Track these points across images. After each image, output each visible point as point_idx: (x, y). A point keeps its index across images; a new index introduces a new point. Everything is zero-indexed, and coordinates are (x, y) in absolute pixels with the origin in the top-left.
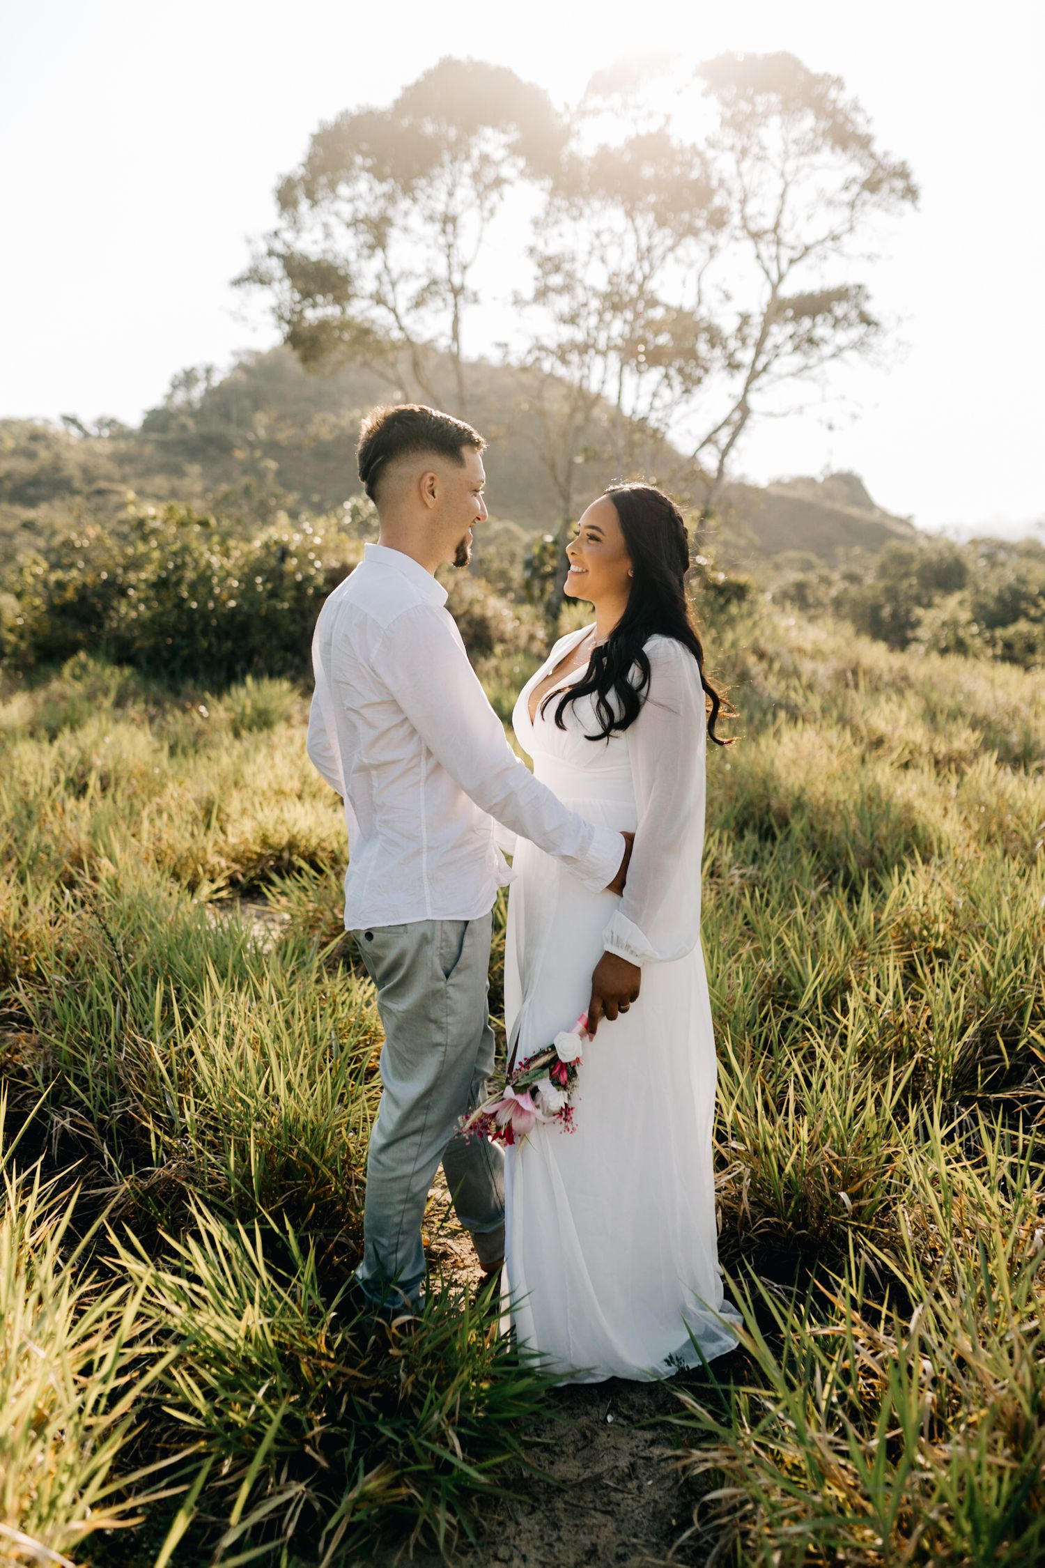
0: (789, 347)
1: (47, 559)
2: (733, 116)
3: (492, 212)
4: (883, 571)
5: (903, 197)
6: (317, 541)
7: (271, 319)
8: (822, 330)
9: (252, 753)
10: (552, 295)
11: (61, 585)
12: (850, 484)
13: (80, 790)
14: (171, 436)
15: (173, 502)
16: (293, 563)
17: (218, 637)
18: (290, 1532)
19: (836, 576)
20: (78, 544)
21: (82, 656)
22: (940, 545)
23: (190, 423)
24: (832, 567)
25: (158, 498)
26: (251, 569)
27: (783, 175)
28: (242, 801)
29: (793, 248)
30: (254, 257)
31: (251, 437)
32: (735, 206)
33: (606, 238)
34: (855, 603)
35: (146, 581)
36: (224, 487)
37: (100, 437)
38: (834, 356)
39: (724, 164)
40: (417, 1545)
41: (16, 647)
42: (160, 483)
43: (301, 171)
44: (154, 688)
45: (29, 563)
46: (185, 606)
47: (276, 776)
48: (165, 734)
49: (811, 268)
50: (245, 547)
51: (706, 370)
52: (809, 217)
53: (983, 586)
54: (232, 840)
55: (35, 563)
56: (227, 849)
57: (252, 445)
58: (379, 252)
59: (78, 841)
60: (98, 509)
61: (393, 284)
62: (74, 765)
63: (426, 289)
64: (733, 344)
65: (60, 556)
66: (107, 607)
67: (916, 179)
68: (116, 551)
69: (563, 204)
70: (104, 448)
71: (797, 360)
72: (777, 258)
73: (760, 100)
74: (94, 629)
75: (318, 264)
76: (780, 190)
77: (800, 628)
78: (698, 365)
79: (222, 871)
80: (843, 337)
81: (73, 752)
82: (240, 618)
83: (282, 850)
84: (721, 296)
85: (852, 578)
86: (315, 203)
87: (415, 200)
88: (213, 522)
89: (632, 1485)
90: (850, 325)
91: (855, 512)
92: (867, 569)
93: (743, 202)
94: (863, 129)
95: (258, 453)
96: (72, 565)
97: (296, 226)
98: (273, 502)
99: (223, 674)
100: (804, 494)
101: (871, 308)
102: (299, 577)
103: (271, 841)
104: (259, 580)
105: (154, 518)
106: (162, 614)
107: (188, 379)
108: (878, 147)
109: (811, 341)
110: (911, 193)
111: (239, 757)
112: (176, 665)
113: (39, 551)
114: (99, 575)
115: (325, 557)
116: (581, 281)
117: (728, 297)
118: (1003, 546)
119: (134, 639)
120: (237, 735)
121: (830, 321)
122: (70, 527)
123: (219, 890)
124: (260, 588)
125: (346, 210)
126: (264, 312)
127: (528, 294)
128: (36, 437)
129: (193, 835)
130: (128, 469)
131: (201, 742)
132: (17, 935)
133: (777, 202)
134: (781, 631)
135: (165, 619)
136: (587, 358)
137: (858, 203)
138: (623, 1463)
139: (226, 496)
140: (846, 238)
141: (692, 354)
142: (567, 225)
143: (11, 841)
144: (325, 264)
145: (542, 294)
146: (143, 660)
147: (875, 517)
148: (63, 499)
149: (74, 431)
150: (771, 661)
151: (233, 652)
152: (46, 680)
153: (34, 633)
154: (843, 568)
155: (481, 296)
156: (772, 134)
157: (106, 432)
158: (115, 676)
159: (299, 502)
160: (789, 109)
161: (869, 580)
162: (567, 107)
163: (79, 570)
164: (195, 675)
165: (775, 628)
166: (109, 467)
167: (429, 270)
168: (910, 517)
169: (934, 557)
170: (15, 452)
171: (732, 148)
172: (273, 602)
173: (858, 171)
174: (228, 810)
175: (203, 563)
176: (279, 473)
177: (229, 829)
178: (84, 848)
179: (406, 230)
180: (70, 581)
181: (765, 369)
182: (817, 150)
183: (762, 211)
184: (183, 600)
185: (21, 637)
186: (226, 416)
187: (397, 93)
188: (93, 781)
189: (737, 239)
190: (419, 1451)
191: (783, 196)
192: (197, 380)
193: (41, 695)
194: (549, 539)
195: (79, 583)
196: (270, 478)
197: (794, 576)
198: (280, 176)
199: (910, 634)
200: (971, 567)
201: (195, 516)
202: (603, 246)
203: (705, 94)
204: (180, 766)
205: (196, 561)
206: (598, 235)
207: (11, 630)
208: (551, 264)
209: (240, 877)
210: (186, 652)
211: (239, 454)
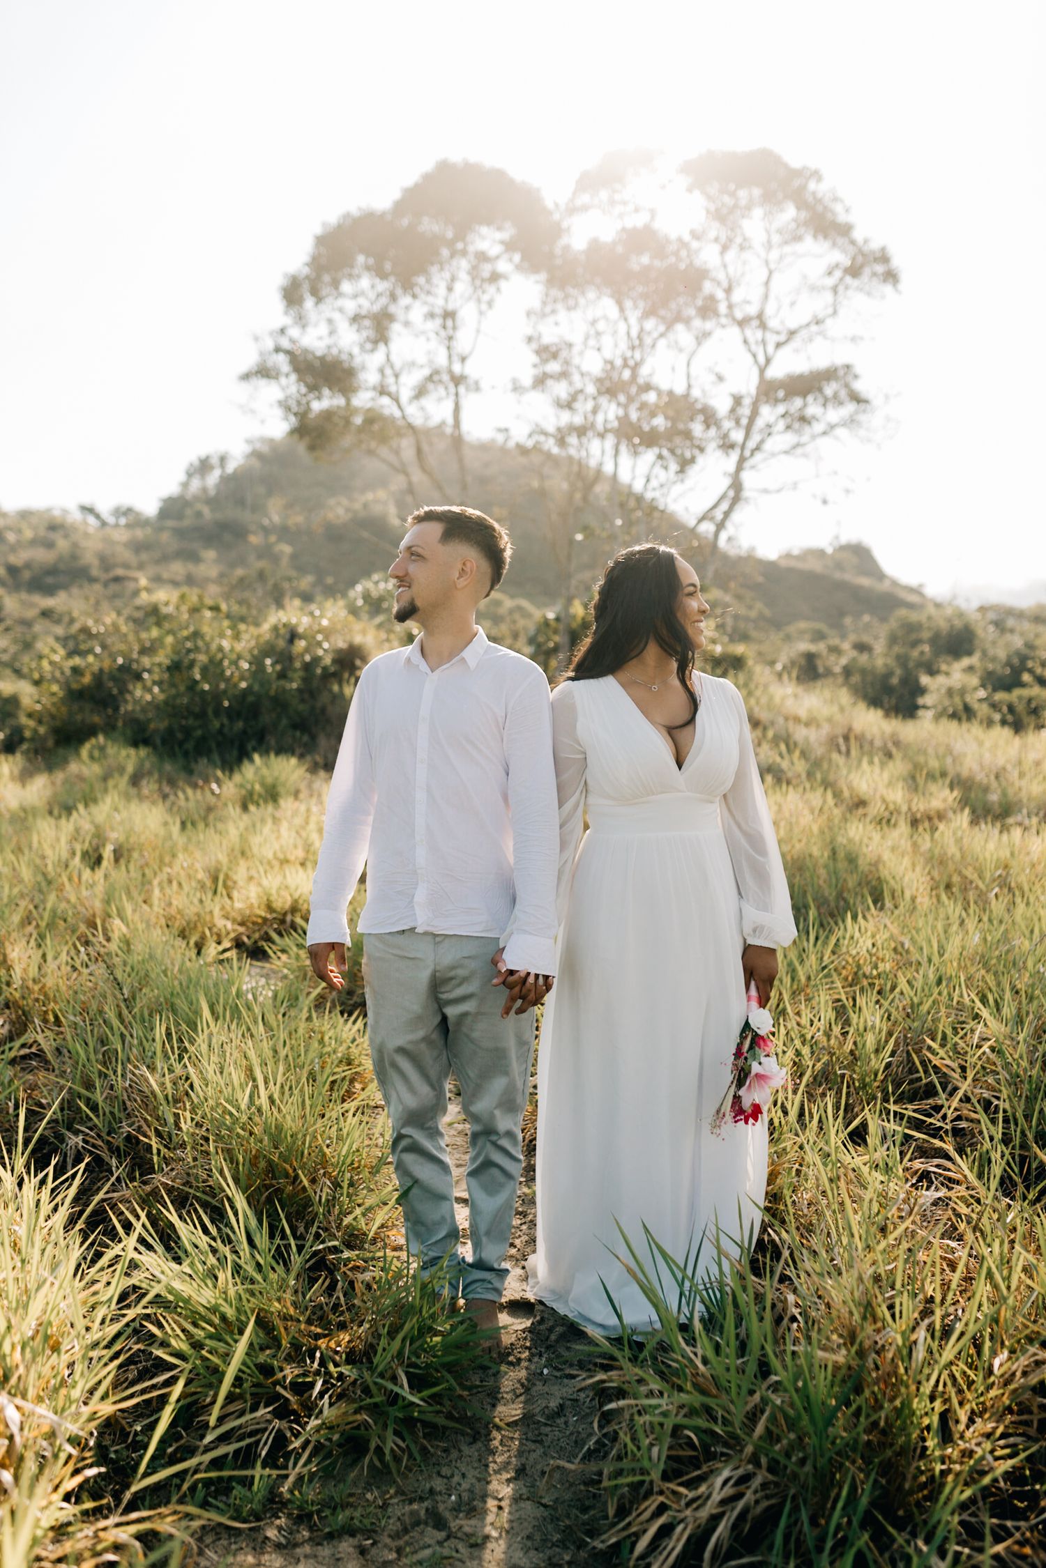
0: (781, 425)
1: (64, 647)
2: (717, 210)
3: (490, 304)
4: (893, 640)
5: (885, 281)
6: (325, 622)
7: (278, 412)
8: (813, 409)
9: (258, 825)
10: (550, 382)
11: (76, 670)
12: (860, 555)
13: (95, 860)
14: (187, 523)
15: (185, 589)
16: (301, 644)
17: (230, 718)
18: (264, 1453)
19: (846, 646)
20: (94, 631)
21: (101, 738)
22: (949, 611)
23: (206, 511)
24: (843, 637)
25: (175, 584)
26: (260, 652)
27: (767, 262)
28: (248, 869)
29: (778, 333)
30: (261, 354)
31: (266, 522)
32: (720, 295)
33: (601, 326)
34: (863, 672)
35: (160, 665)
36: (240, 572)
37: (117, 525)
38: (825, 433)
39: (708, 256)
40: (372, 1466)
41: (35, 731)
42: (178, 569)
43: (306, 271)
44: (168, 767)
45: (46, 651)
46: (198, 688)
47: (282, 847)
48: (175, 809)
49: (797, 351)
50: (253, 630)
51: (702, 450)
52: (793, 304)
53: (991, 652)
54: (238, 905)
55: (54, 651)
56: (233, 914)
57: (266, 531)
58: (382, 347)
59: (92, 908)
60: (115, 596)
61: (397, 376)
62: (88, 839)
63: (430, 378)
64: (727, 424)
65: (76, 644)
66: (123, 690)
67: (897, 262)
68: (131, 637)
69: (560, 295)
70: (121, 536)
71: (789, 439)
72: (764, 342)
73: (743, 194)
74: (110, 711)
75: (322, 359)
76: (764, 278)
77: (796, 696)
78: (693, 446)
79: (228, 933)
80: (834, 415)
81: (87, 826)
82: (251, 699)
83: (285, 914)
84: (713, 378)
85: (862, 647)
86: (319, 300)
87: (414, 296)
88: (224, 607)
89: (560, 1421)
90: (841, 403)
91: (865, 581)
92: (876, 638)
93: (728, 291)
94: (842, 218)
95: (273, 538)
96: (90, 651)
97: (301, 321)
98: (286, 585)
99: (235, 753)
100: (814, 565)
101: (859, 386)
102: (308, 658)
103: (274, 905)
104: (268, 662)
105: (167, 604)
106: (175, 697)
107: (204, 466)
108: (858, 235)
109: (803, 420)
110: (891, 277)
111: (246, 829)
112: (189, 746)
113: (57, 639)
114: (115, 661)
115: (332, 639)
116: (578, 368)
117: (720, 378)
118: (1010, 612)
119: (149, 721)
120: (245, 808)
121: (821, 400)
122: (88, 614)
123: (225, 951)
124: (269, 670)
125: (350, 306)
126: (271, 405)
127: (527, 381)
128: (54, 527)
129: (201, 901)
130: (144, 556)
131: (211, 818)
132: (36, 988)
133: (761, 290)
134: (777, 700)
135: (178, 701)
136: (584, 440)
137: (841, 288)
138: (553, 1404)
139: (242, 580)
140: (829, 322)
141: (688, 435)
142: (562, 315)
143: (31, 907)
144: (329, 359)
145: (540, 381)
146: (158, 741)
147: (885, 586)
148: (81, 587)
149: (91, 520)
150: (765, 729)
151: (244, 732)
152: (65, 761)
153: (53, 717)
154: (853, 637)
155: (483, 385)
156: (754, 226)
157: (123, 521)
158: (130, 757)
159: (314, 585)
160: (770, 200)
161: (879, 647)
162: (557, 205)
163: (96, 655)
164: (208, 753)
165: (771, 698)
166: (127, 555)
167: (431, 362)
168: (921, 586)
169: (943, 625)
170: (34, 542)
171: (716, 240)
172: (282, 682)
173: (840, 257)
174: (235, 878)
175: (214, 647)
176: (294, 557)
177: (235, 894)
178: (99, 912)
179: (407, 324)
180: (87, 667)
181: (758, 448)
182: (797, 238)
183: (747, 297)
184: (196, 682)
185: (40, 722)
186: (241, 502)
187: (397, 195)
188: (108, 852)
189: (723, 326)
190: (372, 1387)
191: (767, 283)
192: (212, 468)
193: (59, 776)
194: (551, 616)
195: (96, 668)
196: (285, 561)
197: (804, 646)
198: (286, 275)
199: (920, 701)
200: (980, 632)
201: (209, 601)
202: (598, 334)
203: (690, 190)
204: (189, 839)
205: (208, 645)
206: (594, 323)
207: (30, 715)
208: (547, 353)
209: (245, 939)
210: (199, 733)
211: (254, 539)
